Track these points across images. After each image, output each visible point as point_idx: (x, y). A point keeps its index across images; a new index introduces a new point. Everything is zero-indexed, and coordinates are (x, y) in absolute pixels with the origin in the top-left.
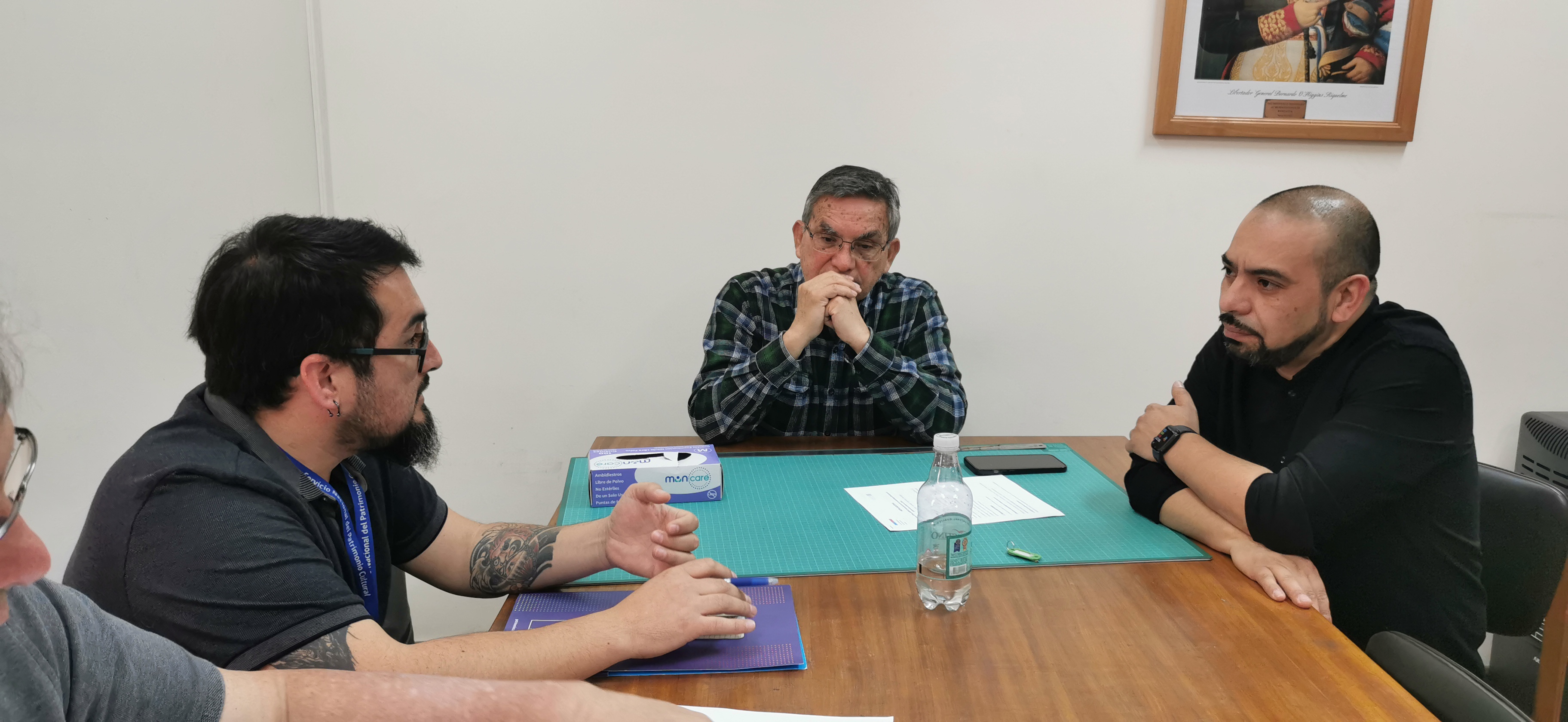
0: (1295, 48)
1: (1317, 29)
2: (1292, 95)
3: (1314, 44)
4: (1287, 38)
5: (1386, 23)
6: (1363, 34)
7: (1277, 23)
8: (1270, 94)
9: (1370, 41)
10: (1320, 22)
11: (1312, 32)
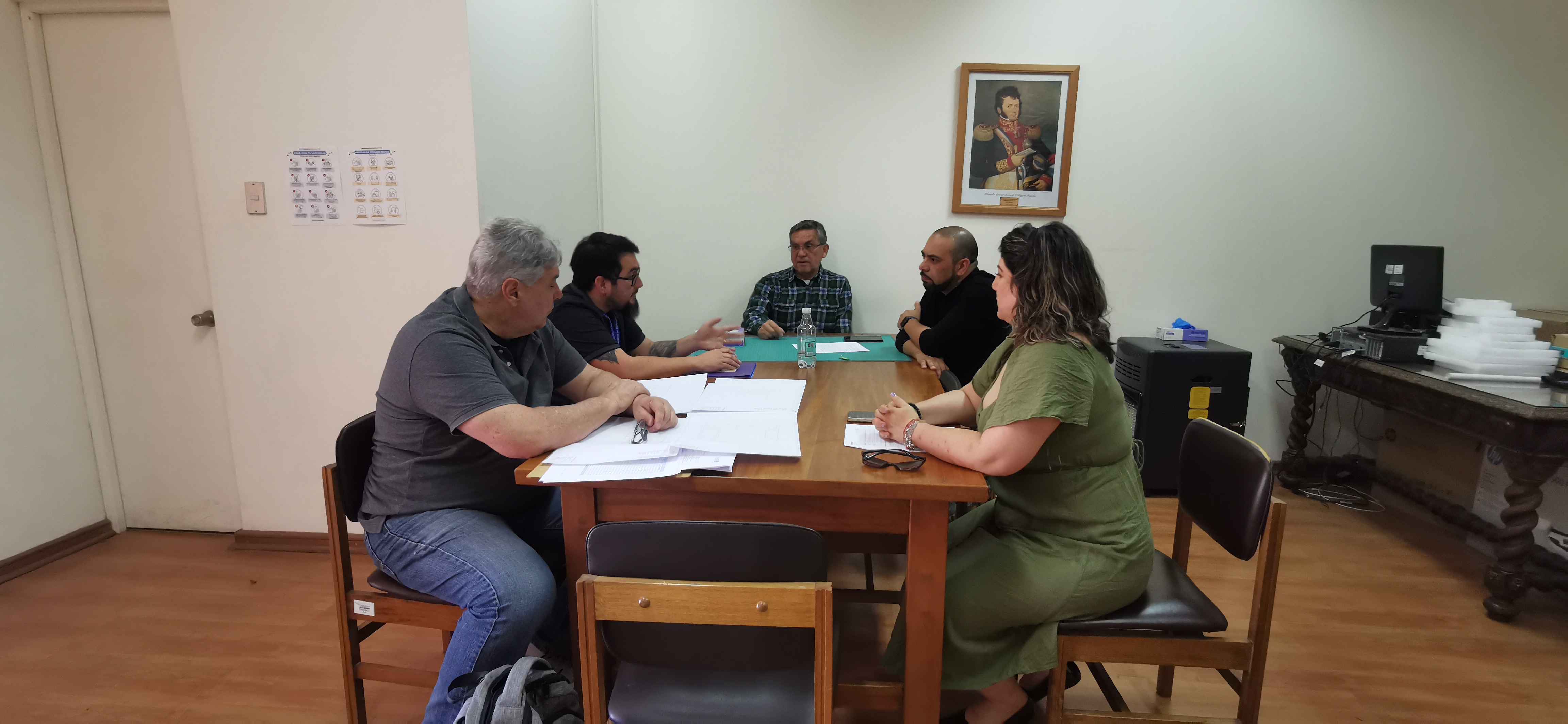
0: (1012, 175)
1: (1021, 167)
2: (1013, 195)
3: (1021, 174)
4: (1009, 171)
5: (1052, 165)
6: (1042, 169)
7: (1004, 165)
8: (1002, 195)
9: (1045, 172)
10: (1023, 164)
11: (1019, 168)
